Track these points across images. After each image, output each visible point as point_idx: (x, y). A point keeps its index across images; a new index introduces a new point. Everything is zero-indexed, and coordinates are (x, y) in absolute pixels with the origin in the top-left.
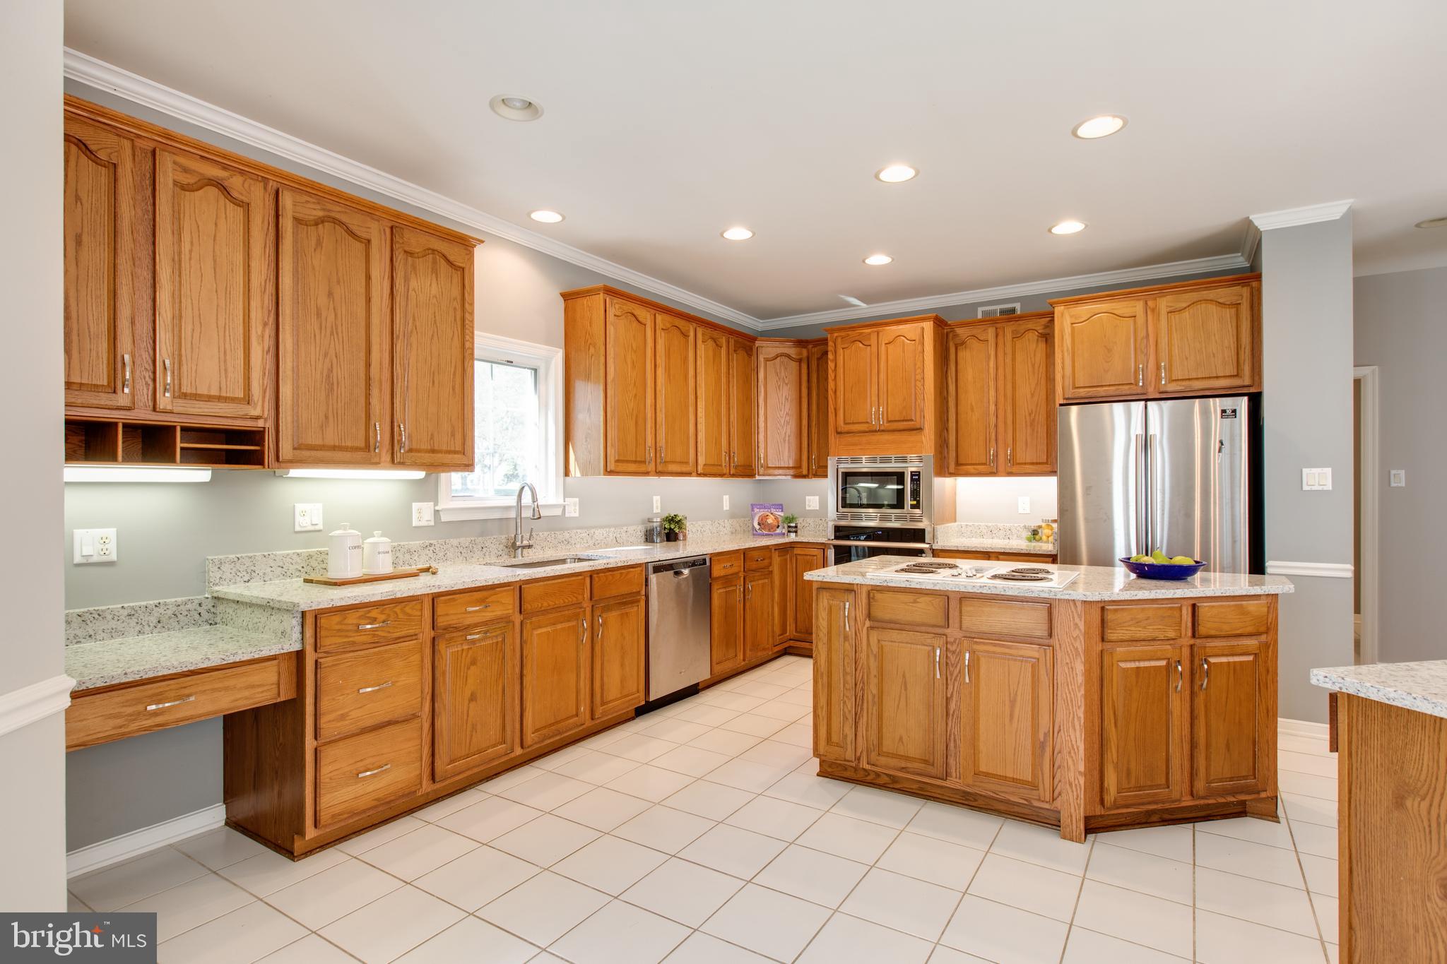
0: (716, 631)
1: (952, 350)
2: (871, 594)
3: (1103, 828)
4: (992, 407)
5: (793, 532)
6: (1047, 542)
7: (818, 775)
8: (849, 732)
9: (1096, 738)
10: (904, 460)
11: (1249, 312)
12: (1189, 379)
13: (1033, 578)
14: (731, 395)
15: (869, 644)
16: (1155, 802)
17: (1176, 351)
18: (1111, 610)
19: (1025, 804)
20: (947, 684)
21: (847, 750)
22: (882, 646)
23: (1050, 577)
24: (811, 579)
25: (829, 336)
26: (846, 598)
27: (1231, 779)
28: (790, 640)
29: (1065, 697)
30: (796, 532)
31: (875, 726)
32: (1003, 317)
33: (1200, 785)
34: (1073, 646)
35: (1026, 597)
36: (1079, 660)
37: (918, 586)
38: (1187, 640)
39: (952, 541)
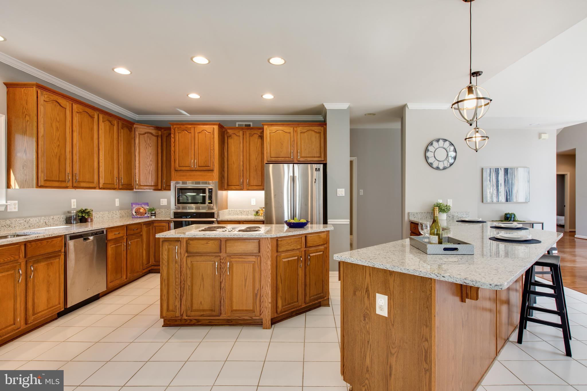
0: (110, 266)
1: (226, 138)
2: (188, 242)
3: (277, 321)
4: (242, 163)
5: (154, 216)
6: (262, 216)
7: (163, 326)
8: (178, 304)
9: (275, 288)
10: (206, 183)
11: (323, 136)
12: (306, 157)
13: (254, 230)
14: (120, 150)
15: (187, 264)
16: (294, 308)
17: (303, 147)
18: (280, 240)
19: (250, 319)
20: (220, 276)
21: (176, 312)
22: (193, 264)
23: (260, 229)
24: (159, 237)
25: (172, 126)
26: (176, 244)
27: (316, 295)
28: (152, 266)
29: (264, 275)
30: (155, 216)
31: (189, 299)
32: (246, 127)
33: (307, 299)
34: (267, 255)
35: (250, 238)
36: (269, 260)
37: (208, 237)
38: (303, 249)
39: (226, 217)
